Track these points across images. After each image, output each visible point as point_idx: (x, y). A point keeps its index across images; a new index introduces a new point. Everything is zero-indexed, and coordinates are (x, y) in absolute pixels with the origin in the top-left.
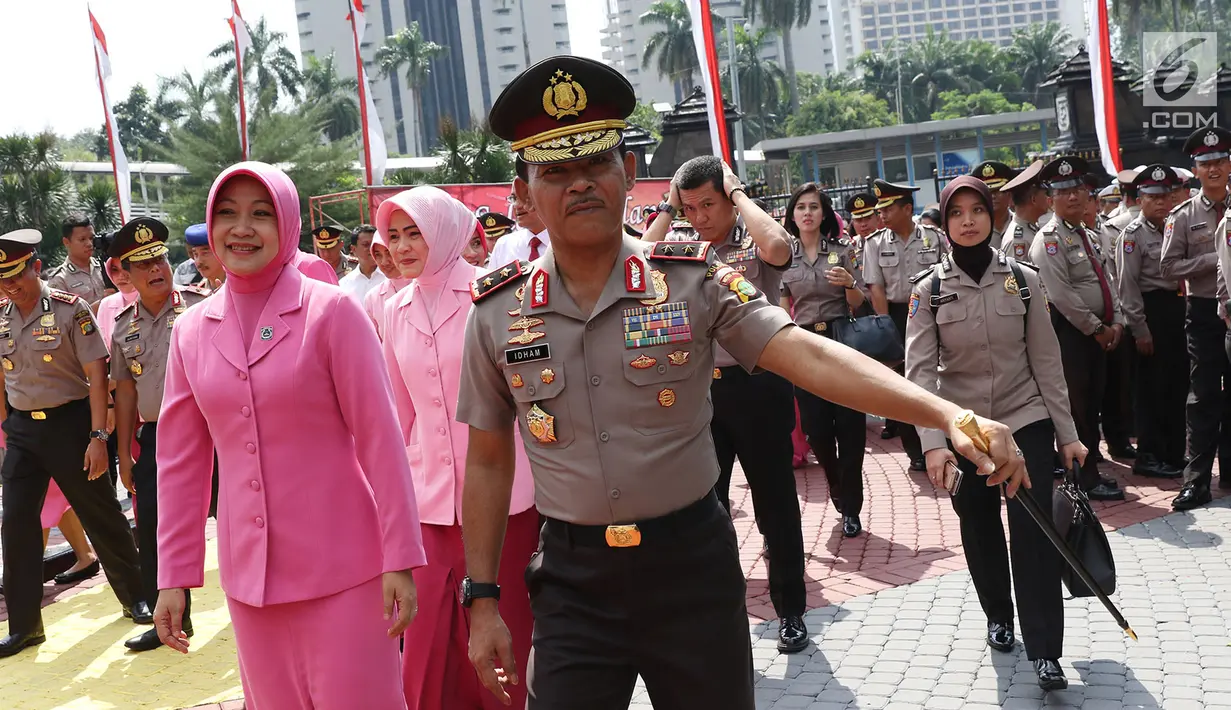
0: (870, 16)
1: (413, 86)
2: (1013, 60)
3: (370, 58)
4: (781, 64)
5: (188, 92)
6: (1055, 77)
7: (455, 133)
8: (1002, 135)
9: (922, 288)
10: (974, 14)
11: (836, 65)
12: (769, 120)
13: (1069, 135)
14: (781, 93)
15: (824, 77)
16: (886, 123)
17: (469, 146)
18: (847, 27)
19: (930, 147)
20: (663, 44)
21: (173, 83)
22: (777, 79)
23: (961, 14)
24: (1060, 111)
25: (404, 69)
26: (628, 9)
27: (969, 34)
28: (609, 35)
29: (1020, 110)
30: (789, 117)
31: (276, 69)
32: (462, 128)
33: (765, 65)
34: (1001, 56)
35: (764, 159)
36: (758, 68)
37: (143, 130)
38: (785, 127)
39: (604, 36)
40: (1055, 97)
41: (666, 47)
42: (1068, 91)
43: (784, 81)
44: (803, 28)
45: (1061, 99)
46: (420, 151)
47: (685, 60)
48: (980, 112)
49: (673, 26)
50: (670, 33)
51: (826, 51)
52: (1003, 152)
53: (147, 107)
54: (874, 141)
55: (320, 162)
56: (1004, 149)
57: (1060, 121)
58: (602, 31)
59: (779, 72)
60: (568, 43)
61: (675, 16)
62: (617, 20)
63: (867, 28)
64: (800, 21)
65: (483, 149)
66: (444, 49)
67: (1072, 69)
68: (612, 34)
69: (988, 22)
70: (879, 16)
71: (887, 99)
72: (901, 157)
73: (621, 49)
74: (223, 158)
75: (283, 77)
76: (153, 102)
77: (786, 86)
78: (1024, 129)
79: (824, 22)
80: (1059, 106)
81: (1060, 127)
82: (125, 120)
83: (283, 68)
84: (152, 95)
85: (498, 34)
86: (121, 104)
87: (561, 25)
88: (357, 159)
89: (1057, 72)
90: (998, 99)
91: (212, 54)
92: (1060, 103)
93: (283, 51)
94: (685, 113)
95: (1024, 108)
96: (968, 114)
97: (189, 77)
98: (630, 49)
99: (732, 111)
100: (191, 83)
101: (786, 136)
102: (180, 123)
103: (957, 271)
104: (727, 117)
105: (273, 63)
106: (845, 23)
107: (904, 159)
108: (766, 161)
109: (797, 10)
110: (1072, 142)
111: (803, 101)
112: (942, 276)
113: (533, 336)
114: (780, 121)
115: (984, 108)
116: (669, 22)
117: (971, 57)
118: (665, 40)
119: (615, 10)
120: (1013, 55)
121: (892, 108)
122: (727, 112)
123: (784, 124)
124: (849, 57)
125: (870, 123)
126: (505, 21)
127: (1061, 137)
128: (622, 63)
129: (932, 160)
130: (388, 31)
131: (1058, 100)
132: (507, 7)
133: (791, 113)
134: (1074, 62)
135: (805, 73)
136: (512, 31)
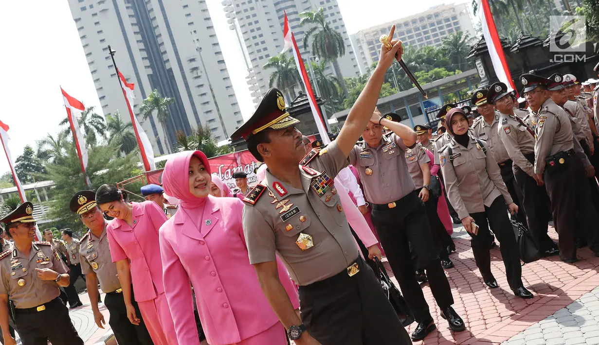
0: (372, 46)
1: (160, 120)
2: (444, 52)
3: (138, 112)
4: (335, 75)
5: (52, 145)
6: (473, 52)
7: (185, 138)
8: (448, 88)
9: (446, 153)
10: (421, 35)
11: (361, 72)
12: (336, 103)
13: (486, 79)
14: (339, 90)
15: (357, 78)
16: (392, 93)
17: (193, 143)
18: (362, 53)
19: (417, 100)
20: (277, 78)
21: (44, 142)
22: (335, 83)
23: (415, 36)
24: (479, 69)
25: (155, 113)
26: (257, 65)
27: (421, 45)
28: (250, 79)
29: (455, 74)
30: (345, 100)
31: (93, 125)
32: (188, 135)
33: (328, 78)
34: (439, 52)
35: (337, 122)
36: (325, 80)
37: (33, 167)
38: (344, 105)
39: (248, 80)
40: (475, 62)
41: (279, 79)
42: (481, 58)
43: (338, 83)
44: (343, 57)
45: (478, 62)
46: (170, 151)
47: (289, 82)
48: (435, 79)
49: (281, 68)
50: (279, 71)
51: (354, 66)
52: (450, 96)
53: (33, 156)
54: (388, 103)
55: (120, 166)
56: (451, 95)
57: (480, 73)
58: (246, 78)
59: (335, 79)
60: (232, 86)
61: (281, 62)
62: (253, 71)
63: (371, 52)
64: (341, 53)
65: (200, 143)
66: (172, 100)
67: (480, 47)
68: (252, 78)
69: (428, 38)
70: (376, 45)
71: (389, 82)
72: (403, 108)
73: (257, 84)
74: (72, 173)
75: (97, 128)
76: (36, 153)
77: (340, 85)
78: (459, 82)
79: (351, 53)
80: (478, 66)
81: (481, 76)
82: (24, 164)
83: (96, 124)
84: (35, 149)
85: (197, 89)
86: (20, 157)
87: (226, 78)
88: (139, 161)
89: (474, 50)
90: (442, 71)
91: (60, 124)
92: (478, 64)
93: (94, 116)
94: (297, 105)
95: (456, 73)
96: (429, 81)
97: (51, 137)
98: (262, 84)
99: (319, 100)
100: (53, 140)
101: (345, 109)
102: (51, 160)
103: (458, 145)
104: (318, 103)
105: (91, 123)
106: (361, 51)
107: (405, 109)
108: (339, 122)
109: (338, 48)
110: (488, 82)
111: (350, 91)
112: (452, 148)
113: (289, 206)
114: (340, 103)
115: (438, 76)
116: (278, 66)
117: (424, 55)
118: (278, 75)
119: (251, 66)
120: (444, 50)
121: (393, 86)
122: (317, 101)
123: (343, 103)
124: (366, 67)
125: (384, 95)
126: (200, 82)
127: (482, 81)
128: (259, 91)
129: (418, 106)
130: (144, 96)
131: (476, 63)
132: (199, 75)
133: (345, 98)
134: (480, 43)
135: (348, 78)
136: (204, 86)
